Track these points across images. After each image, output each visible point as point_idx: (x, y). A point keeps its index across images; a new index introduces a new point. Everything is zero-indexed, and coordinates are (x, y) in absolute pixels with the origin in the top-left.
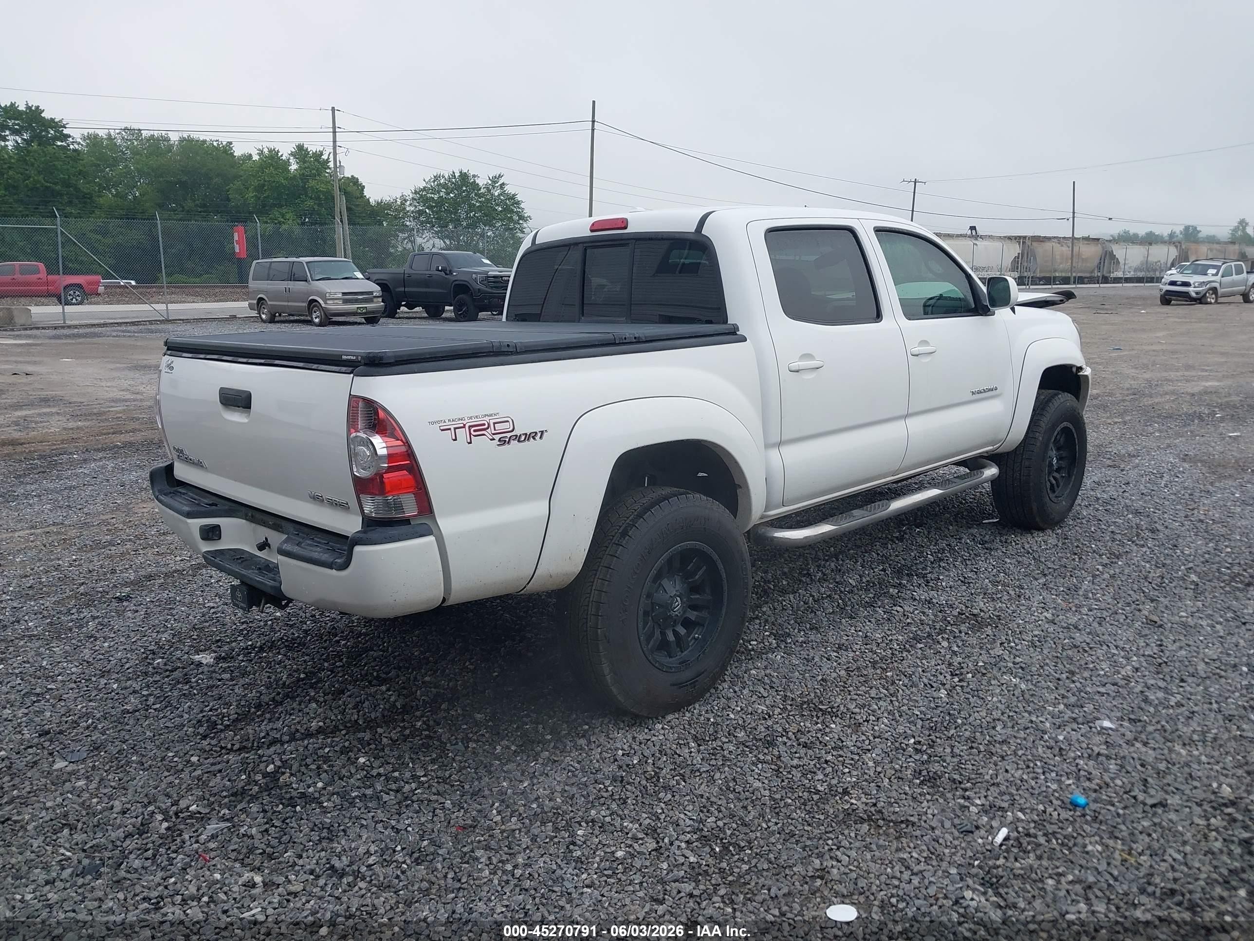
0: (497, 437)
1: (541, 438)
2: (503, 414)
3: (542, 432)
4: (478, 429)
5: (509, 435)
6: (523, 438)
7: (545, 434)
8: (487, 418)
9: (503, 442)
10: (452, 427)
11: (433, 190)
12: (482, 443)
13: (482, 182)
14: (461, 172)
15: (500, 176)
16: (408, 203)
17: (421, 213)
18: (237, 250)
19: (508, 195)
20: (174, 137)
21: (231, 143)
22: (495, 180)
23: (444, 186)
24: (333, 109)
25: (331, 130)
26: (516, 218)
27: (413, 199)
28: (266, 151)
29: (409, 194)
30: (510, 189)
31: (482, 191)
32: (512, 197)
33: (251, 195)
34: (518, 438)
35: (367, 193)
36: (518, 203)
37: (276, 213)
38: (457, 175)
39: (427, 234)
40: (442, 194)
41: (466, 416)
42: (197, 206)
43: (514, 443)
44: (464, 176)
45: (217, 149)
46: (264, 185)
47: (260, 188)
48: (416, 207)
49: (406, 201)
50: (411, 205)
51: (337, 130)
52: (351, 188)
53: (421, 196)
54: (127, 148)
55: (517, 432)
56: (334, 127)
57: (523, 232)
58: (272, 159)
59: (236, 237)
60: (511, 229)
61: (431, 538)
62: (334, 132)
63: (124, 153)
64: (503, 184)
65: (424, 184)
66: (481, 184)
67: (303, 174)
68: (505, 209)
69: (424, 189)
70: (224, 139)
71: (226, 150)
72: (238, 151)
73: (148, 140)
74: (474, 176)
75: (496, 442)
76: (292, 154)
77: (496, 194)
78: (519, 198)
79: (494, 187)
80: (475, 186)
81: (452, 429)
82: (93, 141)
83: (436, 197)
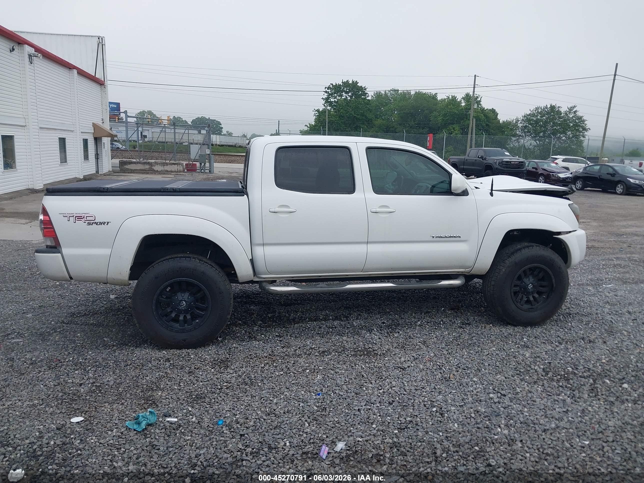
0: (87, 222)
1: (107, 224)
2: (91, 214)
3: (108, 222)
4: (79, 218)
5: (92, 222)
6: (99, 223)
7: (109, 223)
8: (84, 215)
9: (89, 224)
10: (68, 216)
11: (533, 115)
12: (80, 223)
13: (563, 109)
14: (551, 105)
15: (575, 107)
16: (519, 122)
17: (526, 127)
18: (428, 145)
19: (578, 117)
20: (413, 93)
21: (437, 94)
22: (571, 109)
23: (540, 113)
24: (475, 76)
25: (473, 86)
26: (581, 129)
27: (523, 120)
28: (450, 97)
29: (520, 117)
30: (579, 114)
31: (562, 115)
32: (580, 118)
33: (440, 118)
34: (97, 224)
35: (499, 117)
36: (584, 121)
37: (451, 127)
38: (549, 106)
39: (527, 138)
40: (539, 117)
41: (74, 212)
42: (415, 124)
43: (94, 225)
44: (552, 107)
45: (430, 97)
46: (447, 114)
47: (445, 115)
48: (523, 124)
49: (518, 121)
50: (521, 123)
51: (476, 86)
52: (491, 115)
53: (528, 119)
54: (392, 98)
55: (96, 221)
56: (474, 85)
57: (584, 137)
58: (453, 101)
59: (428, 139)
60: (577, 135)
61: (59, 255)
62: (474, 87)
63: (390, 101)
64: (576, 111)
65: (530, 112)
66: (562, 111)
67: (467, 108)
68: (574, 125)
69: (530, 115)
70: (433, 92)
71: (434, 97)
72: (439, 98)
73: (401, 93)
74: (559, 107)
75: (86, 224)
76: (463, 98)
77: (571, 116)
78: (584, 118)
79: (570, 113)
80: (559, 113)
81: (68, 217)
82: (378, 95)
83: (534, 119)
